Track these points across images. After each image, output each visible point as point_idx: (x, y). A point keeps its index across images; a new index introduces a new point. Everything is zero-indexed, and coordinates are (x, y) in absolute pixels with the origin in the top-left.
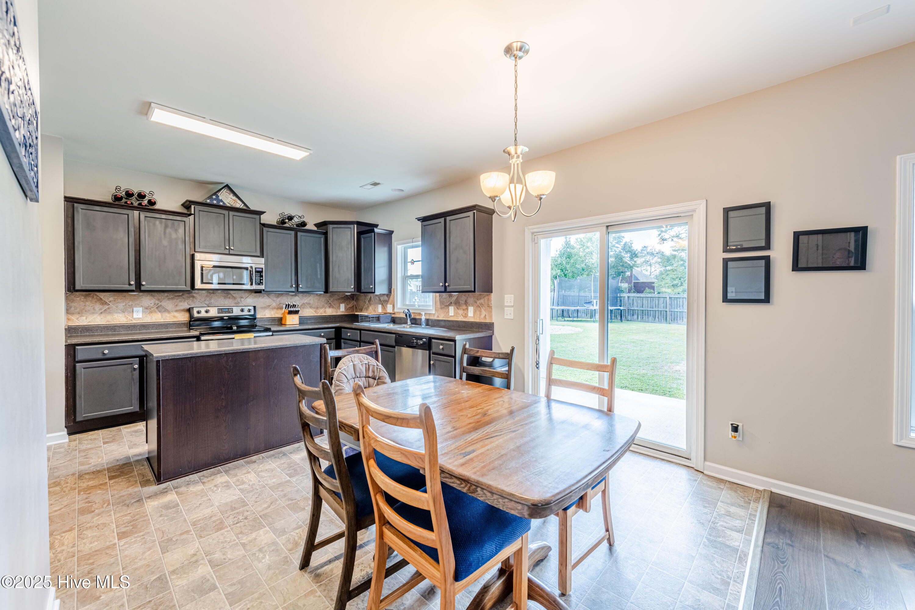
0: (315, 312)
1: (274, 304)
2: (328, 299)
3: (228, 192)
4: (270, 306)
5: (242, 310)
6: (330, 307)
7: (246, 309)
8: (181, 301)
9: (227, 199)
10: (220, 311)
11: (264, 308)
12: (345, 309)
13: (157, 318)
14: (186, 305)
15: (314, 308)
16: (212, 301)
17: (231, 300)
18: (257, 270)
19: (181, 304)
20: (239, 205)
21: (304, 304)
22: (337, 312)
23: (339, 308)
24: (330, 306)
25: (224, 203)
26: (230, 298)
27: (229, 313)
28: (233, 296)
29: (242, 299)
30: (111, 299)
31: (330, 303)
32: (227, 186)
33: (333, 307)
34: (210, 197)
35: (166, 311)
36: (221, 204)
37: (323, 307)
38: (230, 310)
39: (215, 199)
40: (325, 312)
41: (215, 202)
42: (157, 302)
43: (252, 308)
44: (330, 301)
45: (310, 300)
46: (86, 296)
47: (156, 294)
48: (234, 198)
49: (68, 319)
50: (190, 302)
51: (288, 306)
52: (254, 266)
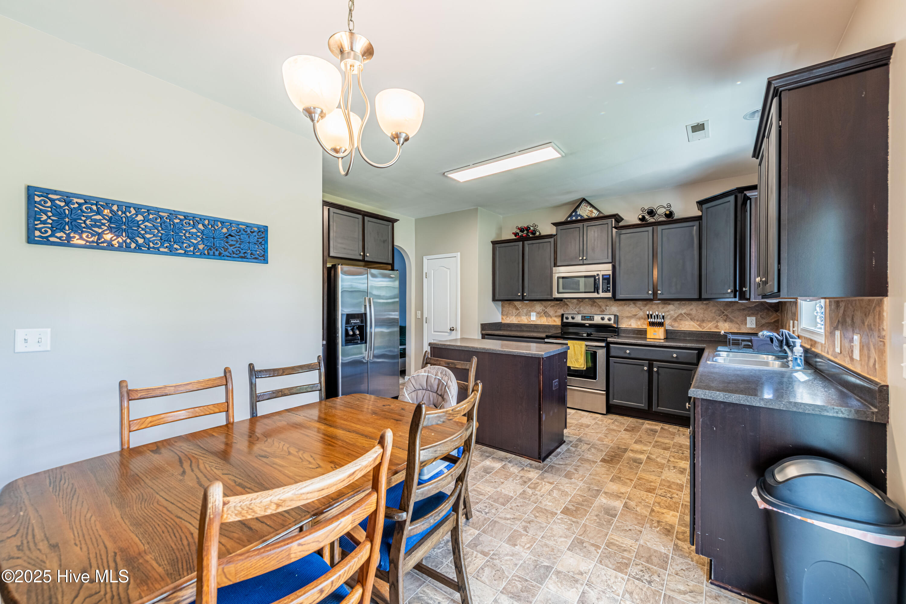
0: (699, 326)
1: (641, 314)
2: (722, 309)
3: (586, 205)
4: (636, 315)
5: (603, 319)
6: (725, 321)
7: (606, 317)
8: (559, 308)
9: (585, 211)
10: (584, 318)
11: (630, 318)
12: (756, 325)
13: (544, 321)
14: (561, 312)
15: (697, 321)
16: (581, 309)
17: (597, 308)
18: (605, 277)
19: (559, 311)
20: (595, 214)
21: (681, 314)
22: (740, 329)
23: (745, 322)
24: (727, 319)
25: (582, 216)
26: (596, 306)
27: (591, 320)
28: (599, 305)
29: (607, 307)
30: (520, 306)
31: (727, 316)
32: (584, 200)
33: (732, 321)
34: (571, 216)
35: (550, 316)
36: (579, 218)
37: (713, 319)
38: (591, 318)
39: (574, 216)
40: (717, 327)
41: (574, 218)
42: (544, 308)
43: (612, 317)
44: (726, 312)
45: (691, 310)
46: (509, 304)
47: (543, 302)
48: (591, 209)
49: (502, 318)
50: (565, 310)
51: (649, 316)
52: (601, 274)
